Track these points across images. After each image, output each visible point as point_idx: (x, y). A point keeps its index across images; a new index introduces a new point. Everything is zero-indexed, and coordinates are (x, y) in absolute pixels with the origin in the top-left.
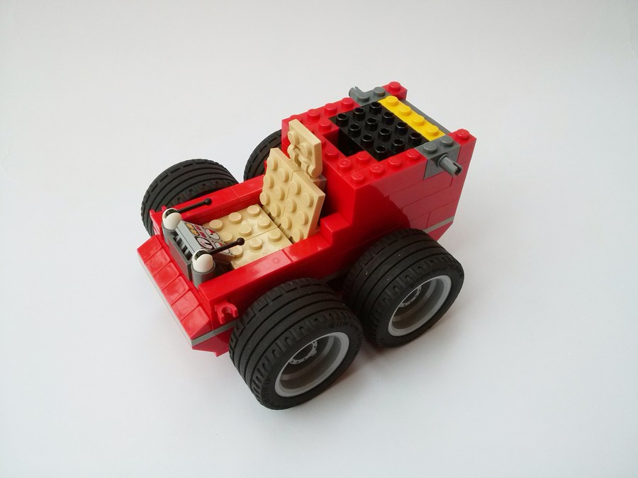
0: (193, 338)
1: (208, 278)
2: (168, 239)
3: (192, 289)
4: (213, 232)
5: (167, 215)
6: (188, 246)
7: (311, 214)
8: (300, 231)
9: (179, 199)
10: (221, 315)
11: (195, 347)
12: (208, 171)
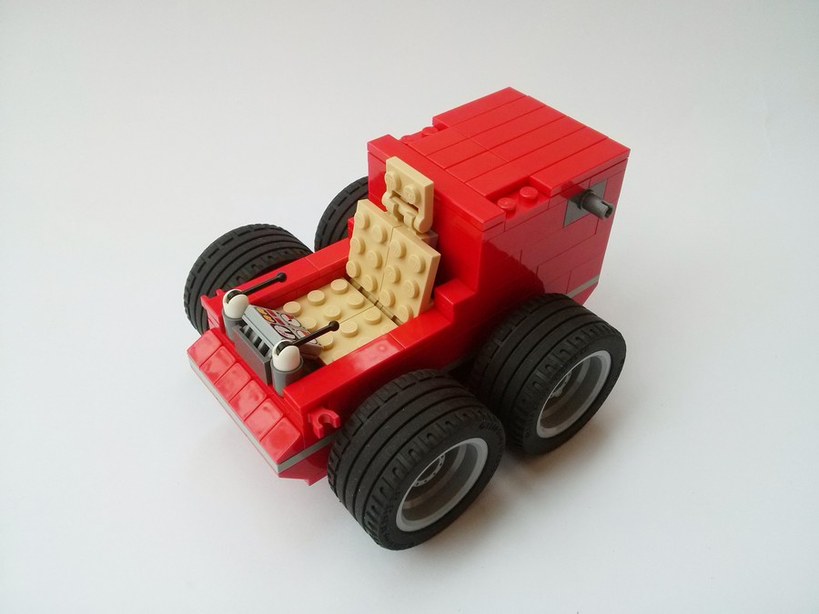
0: (280, 462)
1: (293, 378)
2: (232, 331)
3: (271, 395)
4: (291, 317)
5: (229, 298)
6: (262, 337)
7: (423, 283)
8: (408, 306)
9: (238, 278)
10: (318, 427)
11: (283, 474)
12: (270, 239)
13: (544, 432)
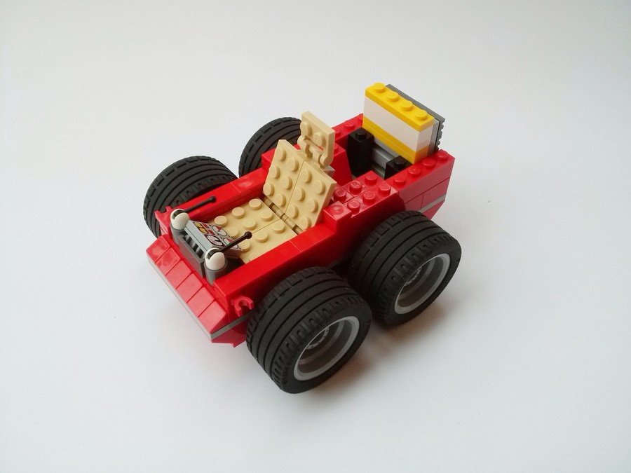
0: (212, 332)
1: (220, 275)
2: (177, 239)
3: (205, 285)
4: (219, 228)
5: (175, 215)
6: (198, 244)
8: (308, 219)
10: (238, 309)
11: (214, 341)
13: (400, 310)
